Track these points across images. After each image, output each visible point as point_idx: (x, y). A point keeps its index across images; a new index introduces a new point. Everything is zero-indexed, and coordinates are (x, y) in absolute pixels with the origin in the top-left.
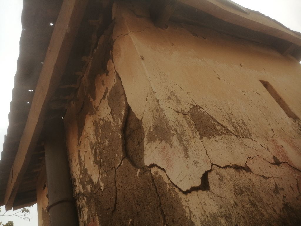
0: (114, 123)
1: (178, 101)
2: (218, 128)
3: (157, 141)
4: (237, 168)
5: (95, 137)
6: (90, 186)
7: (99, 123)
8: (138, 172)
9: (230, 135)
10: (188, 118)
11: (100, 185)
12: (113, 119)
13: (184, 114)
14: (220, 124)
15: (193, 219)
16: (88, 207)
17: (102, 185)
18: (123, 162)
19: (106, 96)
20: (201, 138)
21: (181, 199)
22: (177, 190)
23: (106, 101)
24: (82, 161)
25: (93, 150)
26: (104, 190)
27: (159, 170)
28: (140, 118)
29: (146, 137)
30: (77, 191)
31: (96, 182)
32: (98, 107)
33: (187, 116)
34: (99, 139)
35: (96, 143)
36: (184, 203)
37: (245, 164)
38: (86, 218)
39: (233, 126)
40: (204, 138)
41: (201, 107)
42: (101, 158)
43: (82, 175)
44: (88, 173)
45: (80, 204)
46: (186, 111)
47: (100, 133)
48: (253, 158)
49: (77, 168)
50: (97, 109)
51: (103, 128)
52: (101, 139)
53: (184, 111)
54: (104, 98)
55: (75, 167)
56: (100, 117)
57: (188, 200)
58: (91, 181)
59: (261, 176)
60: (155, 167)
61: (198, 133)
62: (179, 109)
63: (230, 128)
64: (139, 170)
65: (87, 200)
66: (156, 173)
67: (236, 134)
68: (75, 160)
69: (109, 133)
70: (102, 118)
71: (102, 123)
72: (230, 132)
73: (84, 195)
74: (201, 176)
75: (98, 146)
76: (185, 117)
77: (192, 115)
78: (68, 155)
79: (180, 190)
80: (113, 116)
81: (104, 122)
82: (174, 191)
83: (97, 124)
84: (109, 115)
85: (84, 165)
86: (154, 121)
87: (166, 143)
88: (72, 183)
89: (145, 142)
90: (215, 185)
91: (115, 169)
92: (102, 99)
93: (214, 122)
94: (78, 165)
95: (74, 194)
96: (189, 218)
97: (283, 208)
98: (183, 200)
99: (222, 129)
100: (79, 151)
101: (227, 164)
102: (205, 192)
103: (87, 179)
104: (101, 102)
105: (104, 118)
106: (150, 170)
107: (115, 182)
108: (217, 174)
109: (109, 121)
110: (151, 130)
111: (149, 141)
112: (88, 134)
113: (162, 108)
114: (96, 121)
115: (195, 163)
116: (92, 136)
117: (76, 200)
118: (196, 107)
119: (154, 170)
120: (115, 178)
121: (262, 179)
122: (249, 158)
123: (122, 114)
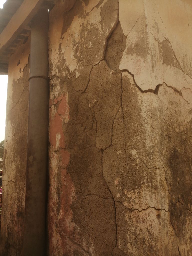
0: (101, 31)
1: (158, 32)
2: (175, 61)
3: (135, 55)
4: (176, 90)
5: (79, 37)
6: (66, 72)
7: (87, 26)
8: (111, 72)
9: (180, 69)
10: (160, 47)
11: (76, 74)
12: (102, 27)
13: (159, 43)
14: (176, 59)
15: (141, 107)
16: (61, 86)
17: (78, 75)
18: (101, 62)
19: (100, 6)
20: (163, 63)
21: (138, 95)
22: (137, 89)
23: (99, 10)
24: (62, 53)
25: (75, 47)
26: (78, 78)
27: (129, 75)
28: (126, 34)
29: (126, 49)
30: (53, 74)
31: (73, 71)
32: (88, 13)
33: (160, 44)
34: (83, 40)
35: (79, 43)
36: (139, 98)
37: (181, 90)
38: (57, 93)
39: (184, 64)
40: (165, 64)
41: (169, 42)
42: (81, 55)
43: (59, 63)
44: (66, 62)
45: (53, 83)
46: (161, 41)
47: (86, 35)
48: (186, 89)
49: (56, 57)
50: (87, 14)
51: (90, 32)
52: (85, 40)
53: (159, 41)
54: (97, 6)
55: (54, 55)
56: (89, 22)
57: (143, 96)
58: (67, 69)
59: (186, 101)
60: (126, 72)
61: (163, 59)
62: (157, 38)
63: (182, 64)
64: (113, 71)
65: (60, 81)
66: (126, 76)
67: (183, 70)
68: (55, 50)
69: (94, 38)
70: (91, 24)
71: (89, 27)
72: (181, 67)
73: (58, 77)
74: (156, 85)
75: (81, 45)
76: (158, 45)
77: (163, 45)
78: (49, 44)
79: (140, 89)
80: (102, 25)
81: (92, 27)
82: (135, 89)
83: (84, 27)
84: (99, 23)
85: (63, 56)
86: (137, 40)
87: (141, 58)
88: (49, 67)
89: (124, 53)
90: (161, 94)
91: (93, 66)
92: (94, 7)
93: (173, 56)
94: (58, 54)
95: (49, 75)
96: (139, 106)
97: (189, 122)
98: (139, 95)
99: (177, 63)
100: (60, 44)
101: (171, 86)
102: (155, 95)
103: (64, 67)
104: (93, 9)
105: (92, 24)
106: (122, 73)
107: (90, 75)
108: (164, 89)
109: (97, 27)
110: (133, 46)
111: (128, 53)
112: (72, 32)
113: (148, 32)
114: (83, 24)
115: (156, 77)
116: (76, 36)
117: (50, 80)
118: (167, 41)
119: (124, 74)
120: (91, 72)
121: (186, 102)
122: (184, 88)
123: (111, 26)
